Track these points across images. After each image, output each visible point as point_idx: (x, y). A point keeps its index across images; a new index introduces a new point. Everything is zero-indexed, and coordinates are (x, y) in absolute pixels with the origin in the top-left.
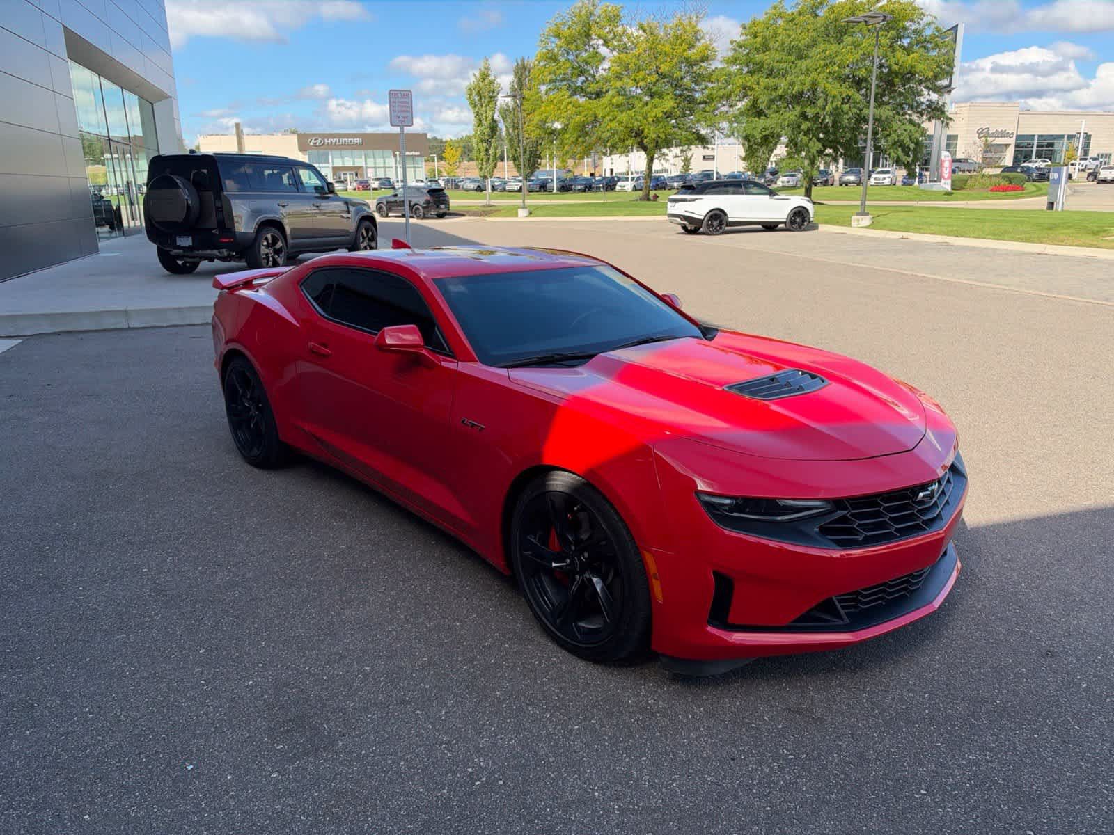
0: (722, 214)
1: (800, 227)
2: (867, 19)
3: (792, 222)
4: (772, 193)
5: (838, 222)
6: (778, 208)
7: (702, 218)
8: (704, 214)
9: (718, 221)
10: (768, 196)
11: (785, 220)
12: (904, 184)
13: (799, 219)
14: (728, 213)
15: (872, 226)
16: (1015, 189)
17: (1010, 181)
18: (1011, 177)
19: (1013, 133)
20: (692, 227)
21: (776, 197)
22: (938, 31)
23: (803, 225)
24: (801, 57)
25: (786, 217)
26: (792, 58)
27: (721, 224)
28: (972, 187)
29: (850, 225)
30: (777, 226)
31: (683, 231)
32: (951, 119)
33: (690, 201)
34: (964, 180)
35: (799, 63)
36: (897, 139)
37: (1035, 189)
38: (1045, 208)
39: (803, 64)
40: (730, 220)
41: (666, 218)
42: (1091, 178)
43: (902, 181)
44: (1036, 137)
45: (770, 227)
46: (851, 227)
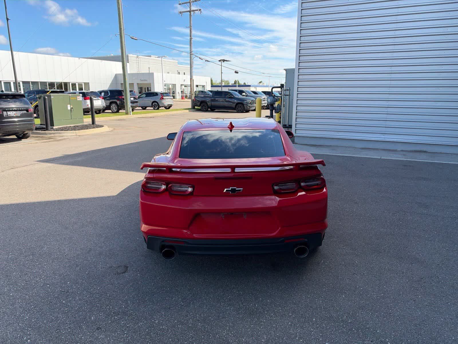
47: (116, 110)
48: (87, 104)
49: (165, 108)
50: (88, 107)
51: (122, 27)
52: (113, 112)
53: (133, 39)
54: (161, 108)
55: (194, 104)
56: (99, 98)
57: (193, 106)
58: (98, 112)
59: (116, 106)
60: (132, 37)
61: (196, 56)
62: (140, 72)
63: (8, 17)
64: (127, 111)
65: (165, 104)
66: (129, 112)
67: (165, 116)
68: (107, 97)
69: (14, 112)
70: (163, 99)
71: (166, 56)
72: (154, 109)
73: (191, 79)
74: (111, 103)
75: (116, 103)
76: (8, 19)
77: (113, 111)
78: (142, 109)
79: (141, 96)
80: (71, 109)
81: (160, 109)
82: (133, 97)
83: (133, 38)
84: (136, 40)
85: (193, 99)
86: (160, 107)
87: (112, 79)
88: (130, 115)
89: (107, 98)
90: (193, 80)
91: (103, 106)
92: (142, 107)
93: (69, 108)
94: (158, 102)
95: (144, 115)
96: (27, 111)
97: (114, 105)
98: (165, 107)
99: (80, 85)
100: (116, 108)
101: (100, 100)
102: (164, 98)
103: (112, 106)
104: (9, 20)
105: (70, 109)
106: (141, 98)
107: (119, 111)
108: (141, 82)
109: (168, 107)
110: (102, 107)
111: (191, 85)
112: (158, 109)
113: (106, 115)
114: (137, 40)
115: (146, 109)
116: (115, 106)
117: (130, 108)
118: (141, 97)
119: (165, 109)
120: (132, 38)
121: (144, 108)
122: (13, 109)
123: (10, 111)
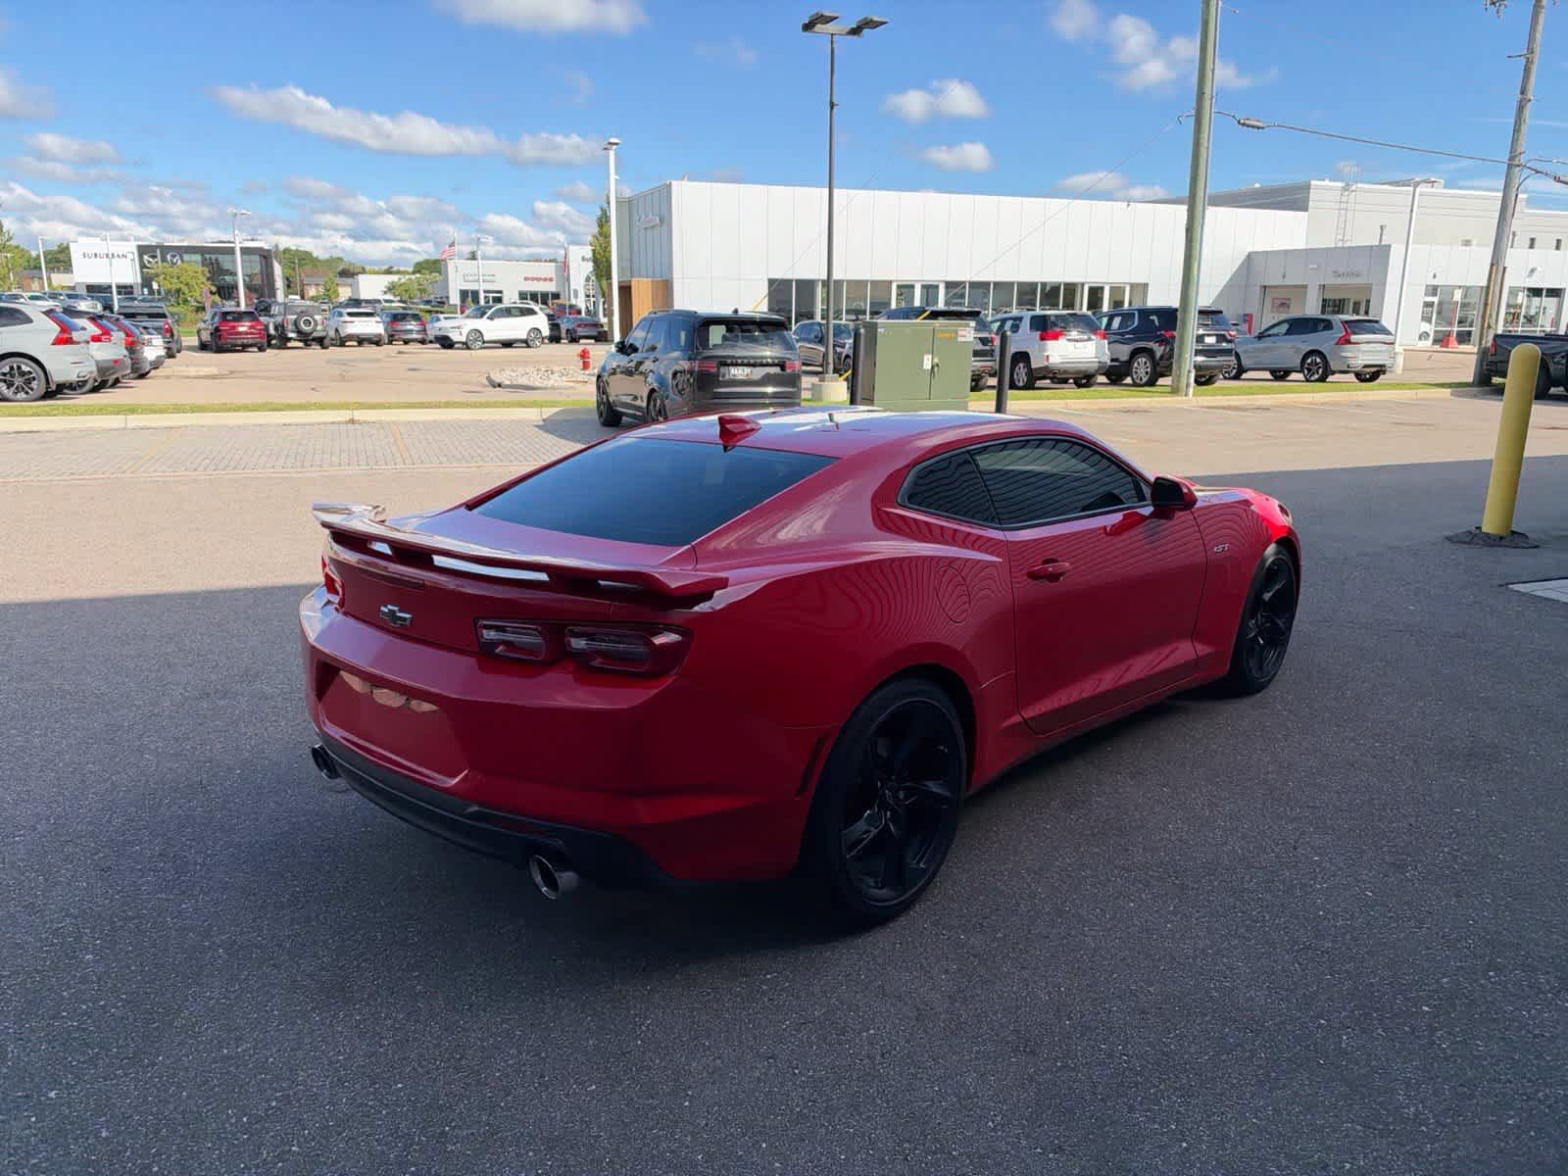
47: (1148, 377)
48: (1046, 354)
49: (1357, 378)
50: (1046, 363)
51: (1207, 91)
52: (1135, 384)
53: (1248, 126)
54: (1336, 375)
55: (1485, 367)
56: (1093, 337)
57: (1480, 375)
58: (1084, 381)
59: (1148, 364)
60: (1242, 121)
61: (1538, 172)
62: (1348, 244)
63: (835, 101)
64: (1179, 381)
65: (1352, 362)
66: (1183, 384)
67: (1327, 408)
68: (1127, 333)
69: (747, 370)
70: (1349, 342)
71: (1433, 179)
72: (1307, 381)
73: (1492, 265)
74: (1140, 353)
75: (1150, 352)
76: (832, 105)
77: (1138, 381)
78: (1271, 378)
79: (1270, 332)
80: (933, 368)
81: (1330, 378)
82: (1217, 335)
83: (1248, 122)
84: (1258, 128)
85: (1489, 344)
86: (1333, 373)
87: (1234, 270)
88: (1186, 395)
89: (1127, 336)
90: (1505, 268)
91: (1099, 362)
92: (1273, 372)
93: (927, 365)
94: (1326, 354)
95: (1240, 400)
96: (783, 367)
97: (1144, 360)
98: (1358, 375)
99: (1117, 290)
100: (1149, 370)
101: (1094, 342)
102: (1354, 338)
103: (1136, 365)
104: (835, 108)
105: (929, 367)
106: (1269, 338)
107: (1156, 381)
108: (1339, 281)
109: (1371, 375)
110: (1097, 365)
111: (1488, 287)
112: (1322, 379)
113: (1100, 392)
114: (1261, 130)
115: (1289, 378)
116: (1145, 363)
117: (1189, 371)
118: (1269, 336)
119: (1356, 380)
120: (1244, 124)
121: (1280, 375)
122: (746, 361)
123: (737, 365)
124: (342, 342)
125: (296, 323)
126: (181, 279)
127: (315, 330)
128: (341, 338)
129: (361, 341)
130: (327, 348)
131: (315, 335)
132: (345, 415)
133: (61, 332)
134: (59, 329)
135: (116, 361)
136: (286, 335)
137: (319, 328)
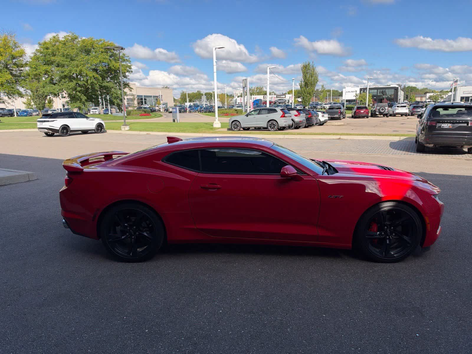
0: (68, 127)
1: (101, 131)
2: (114, 48)
3: (98, 130)
4: (87, 118)
5: (114, 129)
6: (90, 124)
7: (58, 129)
8: (59, 127)
9: (66, 130)
10: (86, 119)
11: (94, 129)
12: (104, 114)
13: (100, 128)
14: (69, 126)
15: (130, 130)
16: (147, 115)
17: (145, 112)
18: (145, 111)
19: (135, 94)
20: (51, 133)
21: (89, 119)
22: (124, 55)
23: (102, 130)
24: (72, 60)
25: (95, 127)
26: (69, 60)
27: (67, 131)
28: (133, 115)
29: (121, 130)
30: (88, 132)
31: (45, 135)
32: (132, 88)
33: (50, 122)
34: (129, 112)
35: (73, 62)
36: (116, 96)
37: (154, 115)
38: (172, 121)
39: (75, 63)
40: (71, 129)
41: (37, 130)
42: (166, 111)
43: (103, 112)
44: (143, 96)
45: (85, 132)
46: (122, 130)
96: (467, 123)
122: (449, 121)
123: (445, 123)
124: (394, 115)
125: (379, 110)
126: (363, 97)
127: (385, 111)
128: (394, 114)
129: (402, 115)
130: (388, 117)
131: (384, 113)
132: (338, 137)
133: (283, 114)
134: (282, 113)
135: (300, 121)
136: (376, 113)
137: (386, 111)
